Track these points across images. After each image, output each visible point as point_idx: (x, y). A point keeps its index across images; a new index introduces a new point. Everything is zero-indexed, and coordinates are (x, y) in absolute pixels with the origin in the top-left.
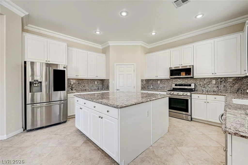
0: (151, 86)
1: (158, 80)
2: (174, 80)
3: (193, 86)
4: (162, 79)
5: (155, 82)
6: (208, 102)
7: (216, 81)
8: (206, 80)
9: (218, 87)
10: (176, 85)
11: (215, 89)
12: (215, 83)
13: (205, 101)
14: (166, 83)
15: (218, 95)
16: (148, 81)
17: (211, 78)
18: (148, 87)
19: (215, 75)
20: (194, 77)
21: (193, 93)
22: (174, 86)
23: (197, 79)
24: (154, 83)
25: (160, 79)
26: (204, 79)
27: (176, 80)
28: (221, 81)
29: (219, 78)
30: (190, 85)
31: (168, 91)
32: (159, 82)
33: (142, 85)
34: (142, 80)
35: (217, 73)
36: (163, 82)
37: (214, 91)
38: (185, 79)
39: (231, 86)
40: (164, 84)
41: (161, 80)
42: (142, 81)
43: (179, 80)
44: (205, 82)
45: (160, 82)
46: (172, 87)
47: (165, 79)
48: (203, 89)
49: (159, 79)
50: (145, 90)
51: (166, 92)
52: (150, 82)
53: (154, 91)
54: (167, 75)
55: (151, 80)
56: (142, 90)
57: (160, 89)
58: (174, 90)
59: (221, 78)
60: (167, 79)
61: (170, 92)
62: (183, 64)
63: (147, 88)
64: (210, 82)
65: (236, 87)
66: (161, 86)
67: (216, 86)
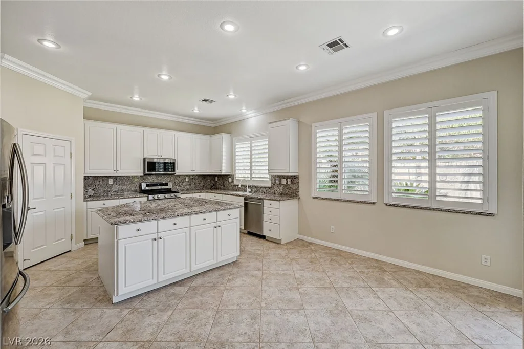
0: (90, 191)
1: (108, 177)
2: (141, 177)
3: (170, 186)
4: (118, 176)
5: (101, 182)
7: (189, 179)
8: (180, 177)
9: (190, 185)
10: (147, 185)
11: (188, 187)
12: (188, 181)
14: (126, 183)
15: (202, 192)
17: (185, 176)
22: (144, 186)
24: (98, 183)
25: (114, 176)
27: (144, 177)
28: (193, 178)
30: (166, 184)
32: (111, 182)
35: (195, 171)
36: (120, 182)
37: (187, 190)
39: (199, 183)
40: (123, 184)
41: (115, 178)
44: (180, 180)
45: (114, 182)
48: (178, 188)
55: (88, 177)
57: (113, 194)
59: (193, 175)
62: (162, 156)
64: (184, 180)
65: (202, 184)
66: (116, 188)
67: (189, 183)
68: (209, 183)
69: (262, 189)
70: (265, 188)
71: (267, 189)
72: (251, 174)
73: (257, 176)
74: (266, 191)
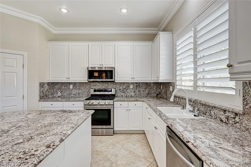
0: (59, 93)
2: (92, 84)
4: (76, 83)
5: (66, 87)
6: (129, 110)
7: (133, 86)
8: (125, 84)
9: (134, 92)
10: (95, 91)
11: (133, 94)
12: (132, 88)
13: (127, 108)
14: (81, 88)
16: (52, 85)
17: (129, 83)
18: (52, 94)
19: (134, 79)
20: (116, 82)
21: (115, 101)
22: (92, 92)
23: (117, 83)
24: (64, 88)
26: (124, 83)
27: (95, 84)
28: (137, 86)
29: (136, 83)
31: (86, 100)
32: (71, 87)
33: (40, 93)
34: (41, 83)
35: (135, 78)
36: (77, 87)
37: (131, 97)
38: (105, 83)
39: (144, 91)
40: (79, 89)
41: (74, 84)
42: (42, 85)
43: (98, 84)
44: (124, 87)
45: (73, 87)
46: (90, 93)
47: (81, 83)
48: (122, 94)
49: (71, 83)
50: (47, 101)
51: (83, 101)
52: (56, 86)
53: (64, 101)
54: (84, 78)
55: (58, 83)
56: (41, 101)
57: (73, 96)
58: (93, 97)
59: (137, 83)
60: (83, 83)
61: (88, 101)
62: (104, 65)
63: (50, 96)
64: (128, 87)
65: (147, 91)
66: (74, 92)
67: (133, 90)
68: (154, 91)
69: (215, 111)
70: (225, 111)
71: (228, 114)
72: (195, 81)
73: (208, 84)
74: (227, 118)
